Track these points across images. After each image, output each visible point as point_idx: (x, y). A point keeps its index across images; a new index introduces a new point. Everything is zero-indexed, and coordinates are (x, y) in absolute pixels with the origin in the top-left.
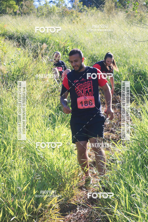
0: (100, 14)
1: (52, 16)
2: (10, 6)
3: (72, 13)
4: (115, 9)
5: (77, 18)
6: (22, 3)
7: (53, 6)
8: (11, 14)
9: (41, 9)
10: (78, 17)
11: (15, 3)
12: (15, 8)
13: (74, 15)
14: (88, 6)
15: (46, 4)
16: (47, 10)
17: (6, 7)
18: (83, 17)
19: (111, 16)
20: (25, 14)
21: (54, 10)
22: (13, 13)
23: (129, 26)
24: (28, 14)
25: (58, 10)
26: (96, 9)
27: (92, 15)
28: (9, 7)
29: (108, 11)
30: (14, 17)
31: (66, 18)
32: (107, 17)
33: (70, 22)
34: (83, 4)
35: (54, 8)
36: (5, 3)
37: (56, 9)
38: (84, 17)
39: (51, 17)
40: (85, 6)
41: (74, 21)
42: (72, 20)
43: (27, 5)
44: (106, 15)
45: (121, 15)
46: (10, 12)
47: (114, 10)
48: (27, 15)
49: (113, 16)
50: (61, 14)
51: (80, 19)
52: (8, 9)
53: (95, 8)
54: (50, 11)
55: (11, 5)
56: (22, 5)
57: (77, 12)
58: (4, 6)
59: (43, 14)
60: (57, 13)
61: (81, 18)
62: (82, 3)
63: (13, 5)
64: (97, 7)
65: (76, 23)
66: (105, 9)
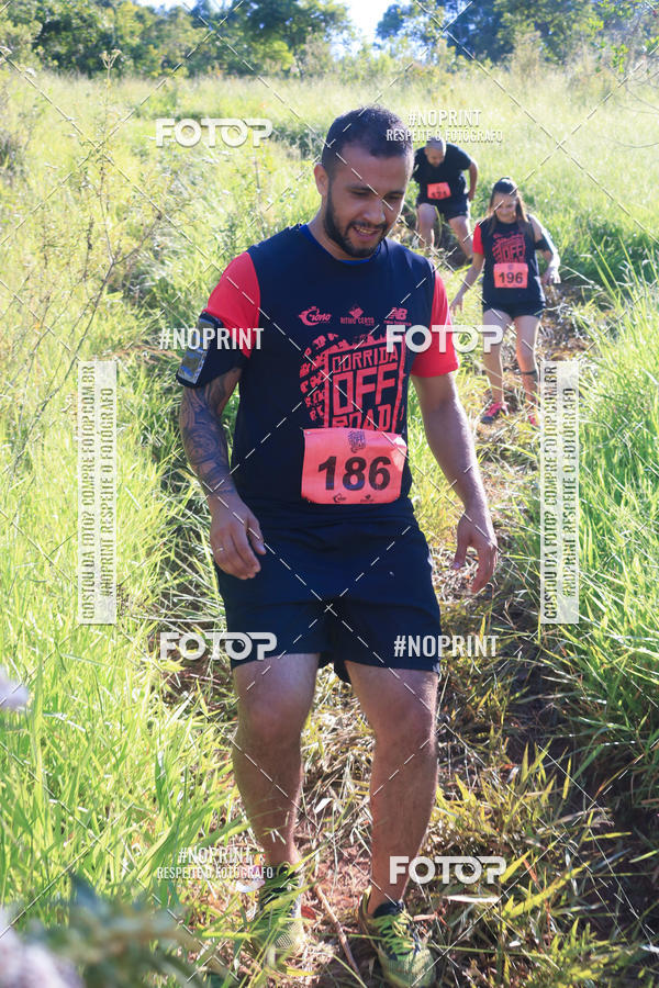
0: (500, 77)
1: (381, 83)
2: (274, 56)
3: (430, 73)
4: (541, 66)
5: (443, 87)
6: (303, 47)
7: (381, 57)
8: (277, 74)
9: (353, 64)
10: (444, 84)
11: (287, 48)
12: (284, 60)
13: (436, 80)
14: (469, 58)
15: (364, 50)
16: (367, 65)
17: (263, 57)
18: (457, 83)
19: (529, 83)
20: (311, 76)
21: (383, 66)
22: (282, 74)
23: (576, 108)
24: (321, 75)
25: (395, 65)
26: (491, 65)
27: (481, 79)
28: (272, 58)
29: (524, 70)
30: (284, 82)
31: (414, 87)
32: (520, 87)
33: (424, 98)
34: (458, 53)
35: (384, 61)
36: (262, 47)
37: (390, 62)
38: (461, 84)
39: (378, 85)
40: (461, 57)
41: (435, 95)
42: (429, 91)
43: (316, 53)
44: (518, 80)
45: (556, 80)
46: (274, 71)
47: (537, 67)
48: (315, 77)
49: (535, 85)
50: (402, 75)
51: (452, 91)
52: (268, 61)
53: (488, 62)
54: (374, 68)
55: (275, 52)
56: (304, 52)
57: (443, 72)
58: (259, 56)
59: (356, 77)
60: (393, 74)
61: (452, 87)
62: (453, 48)
63: (280, 51)
64: (494, 60)
65: (441, 100)
66: (513, 64)
